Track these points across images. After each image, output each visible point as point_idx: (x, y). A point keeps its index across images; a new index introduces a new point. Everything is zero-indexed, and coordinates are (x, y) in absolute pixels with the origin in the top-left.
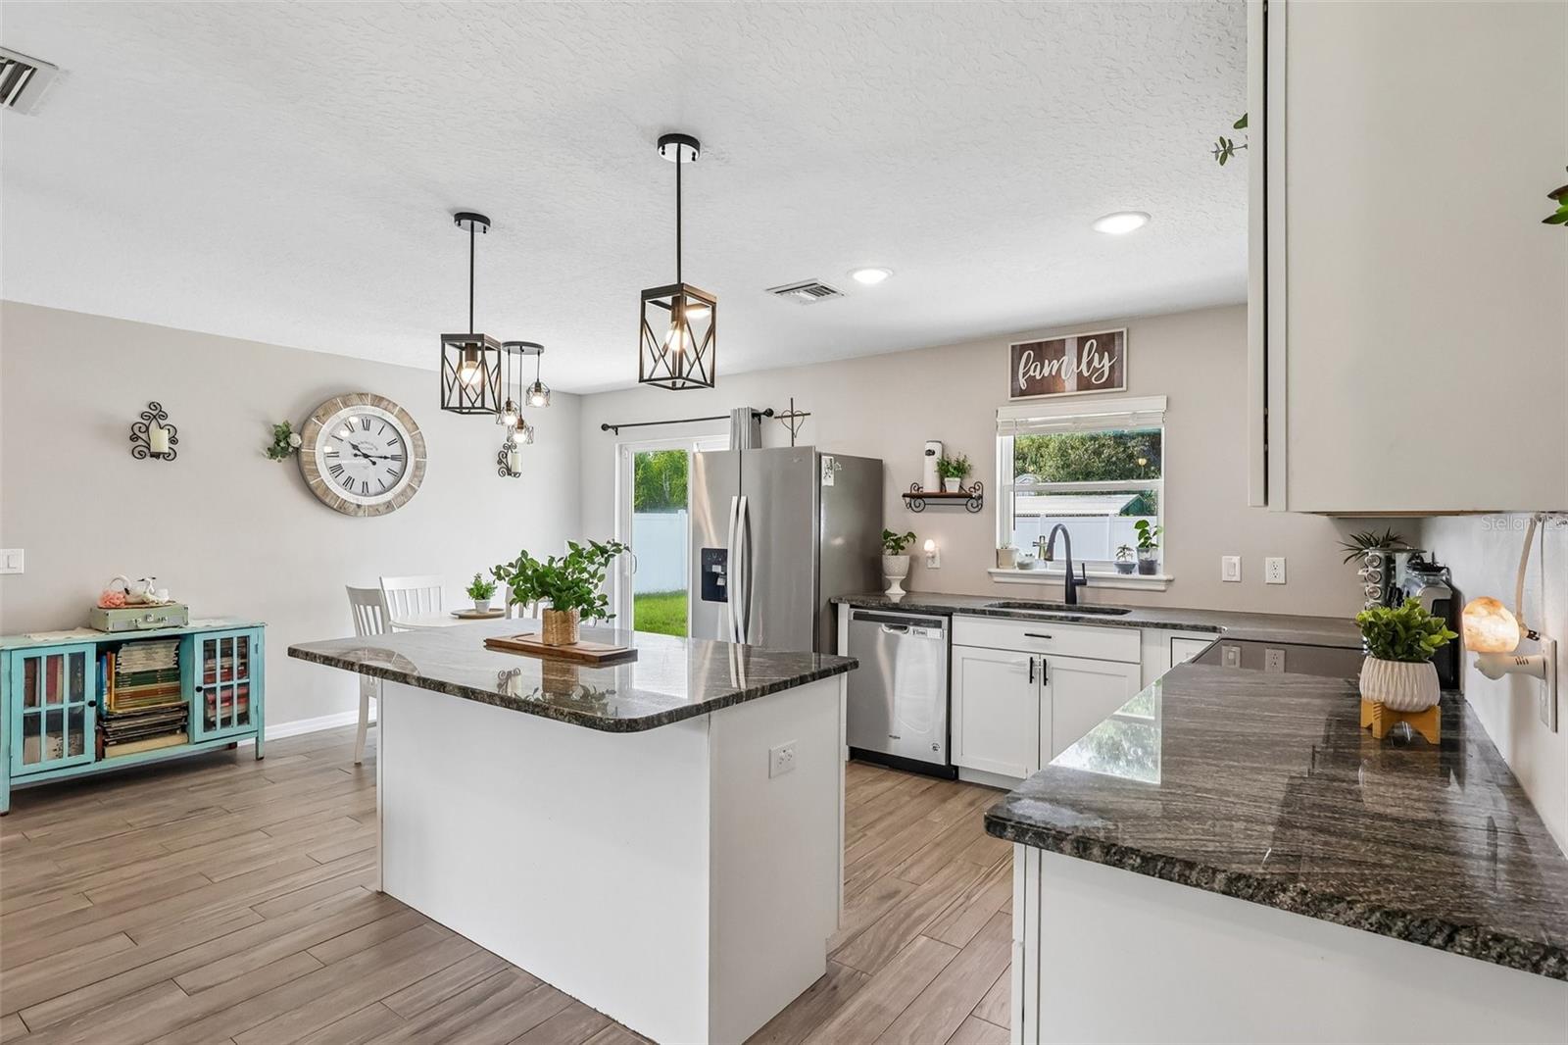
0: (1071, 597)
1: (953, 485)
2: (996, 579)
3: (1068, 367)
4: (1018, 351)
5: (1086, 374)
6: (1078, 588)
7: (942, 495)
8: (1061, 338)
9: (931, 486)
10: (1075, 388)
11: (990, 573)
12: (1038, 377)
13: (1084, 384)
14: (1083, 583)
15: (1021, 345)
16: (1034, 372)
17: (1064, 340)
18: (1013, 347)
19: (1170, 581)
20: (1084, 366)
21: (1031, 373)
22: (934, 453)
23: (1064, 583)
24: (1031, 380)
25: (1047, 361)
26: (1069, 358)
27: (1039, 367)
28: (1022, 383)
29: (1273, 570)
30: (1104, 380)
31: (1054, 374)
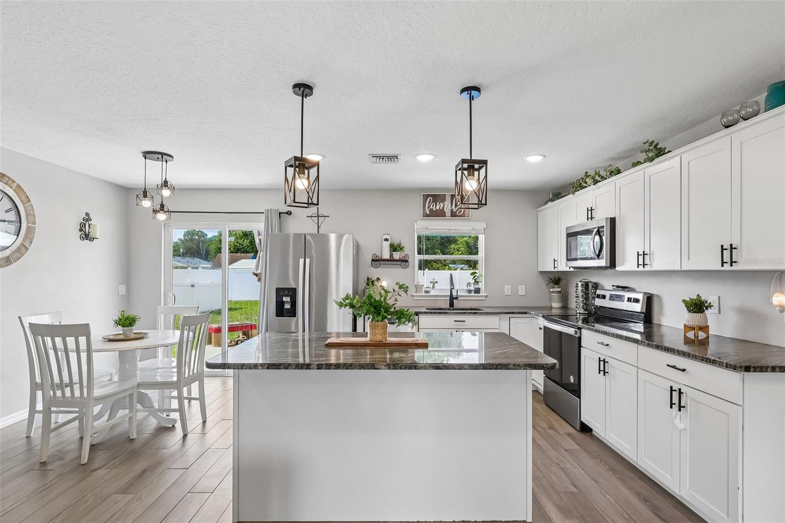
0: (452, 304)
1: (397, 255)
2: (415, 298)
3: (447, 206)
4: (426, 197)
5: (455, 210)
6: (454, 301)
7: (391, 260)
8: (444, 194)
9: (386, 255)
10: (450, 216)
11: (412, 296)
12: (434, 210)
13: (453, 214)
14: (457, 298)
15: (427, 195)
16: (433, 207)
17: (445, 195)
18: (423, 195)
19: (487, 296)
20: (453, 207)
21: (431, 207)
22: (388, 240)
23: (449, 298)
24: (431, 210)
25: (438, 203)
26: (447, 203)
27: (434, 205)
28: (428, 212)
29: (522, 290)
30: (461, 213)
31: (441, 209)
